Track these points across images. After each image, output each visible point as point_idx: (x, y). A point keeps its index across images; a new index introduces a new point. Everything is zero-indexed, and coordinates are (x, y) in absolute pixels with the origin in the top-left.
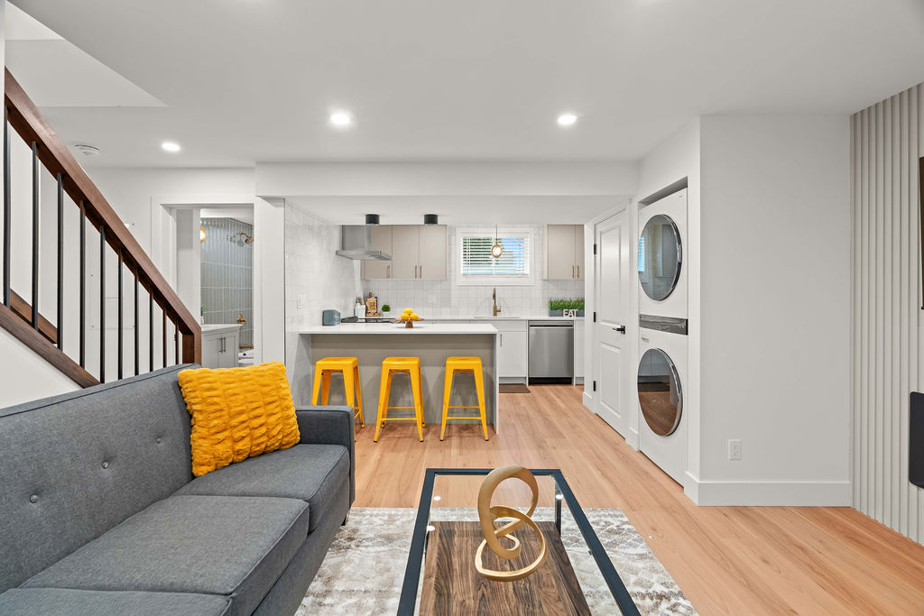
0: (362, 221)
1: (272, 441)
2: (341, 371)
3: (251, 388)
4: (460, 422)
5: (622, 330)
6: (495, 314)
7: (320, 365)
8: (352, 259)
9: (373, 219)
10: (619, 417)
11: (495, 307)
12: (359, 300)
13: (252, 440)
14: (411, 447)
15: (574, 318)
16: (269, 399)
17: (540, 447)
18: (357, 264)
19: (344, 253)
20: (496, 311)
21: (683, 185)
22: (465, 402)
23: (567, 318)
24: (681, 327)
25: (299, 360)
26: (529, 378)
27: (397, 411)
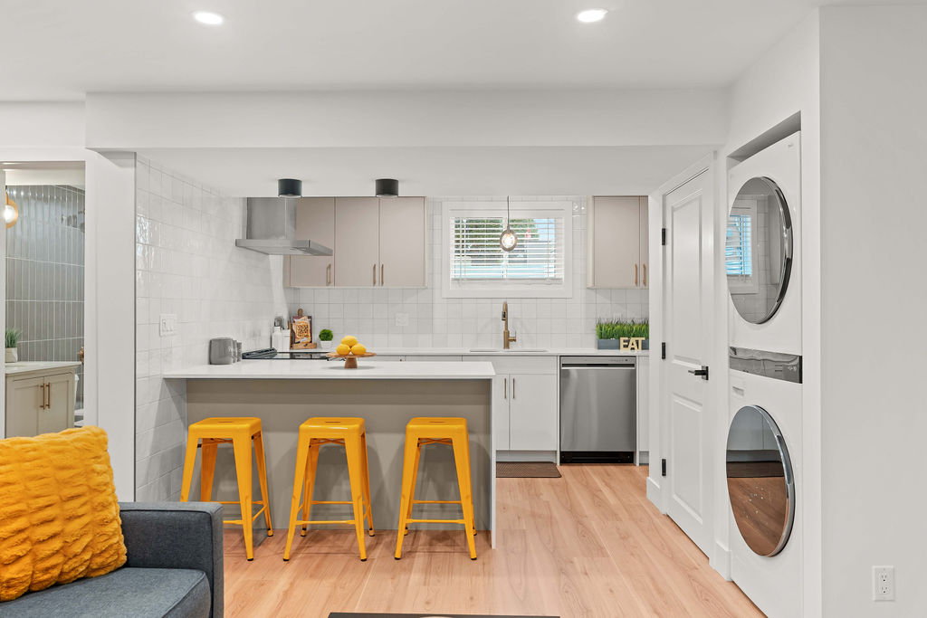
0: (273, 191)
1: (72, 564)
2: (231, 441)
3: (40, 472)
4: (433, 528)
5: (704, 373)
6: (507, 346)
7: (197, 431)
8: (268, 254)
9: (290, 187)
10: (700, 520)
11: (507, 334)
12: (279, 322)
13: (35, 561)
14: (344, 571)
15: (638, 352)
16: (68, 492)
17: (562, 571)
18: (276, 262)
19: (253, 243)
20: (508, 341)
21: (793, 126)
22: (442, 493)
23: (627, 352)
24: (792, 370)
25: (161, 422)
26: (562, 453)
27: (327, 508)
